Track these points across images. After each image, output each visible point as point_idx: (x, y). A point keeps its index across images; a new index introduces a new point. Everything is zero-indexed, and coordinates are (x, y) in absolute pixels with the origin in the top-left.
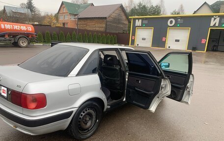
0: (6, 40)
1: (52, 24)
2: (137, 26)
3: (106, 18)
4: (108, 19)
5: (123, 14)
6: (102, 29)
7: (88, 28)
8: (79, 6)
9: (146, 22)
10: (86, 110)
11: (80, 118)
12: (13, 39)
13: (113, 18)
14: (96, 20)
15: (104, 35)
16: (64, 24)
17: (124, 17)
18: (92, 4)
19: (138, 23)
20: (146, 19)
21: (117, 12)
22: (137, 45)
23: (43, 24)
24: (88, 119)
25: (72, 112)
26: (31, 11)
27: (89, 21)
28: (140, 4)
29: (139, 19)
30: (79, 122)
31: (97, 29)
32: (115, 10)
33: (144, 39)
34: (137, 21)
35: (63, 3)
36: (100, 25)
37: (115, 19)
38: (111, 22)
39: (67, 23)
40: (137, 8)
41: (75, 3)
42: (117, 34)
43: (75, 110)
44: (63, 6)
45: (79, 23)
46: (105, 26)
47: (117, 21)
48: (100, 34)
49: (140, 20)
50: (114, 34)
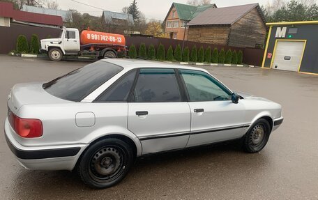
0: (90, 54)
1: (156, 34)
2: (278, 38)
3: (229, 25)
4: (233, 28)
5: (258, 19)
6: (222, 42)
7: (202, 40)
8: (194, 9)
9: (294, 31)
10: (105, 150)
11: (95, 159)
12: (98, 52)
13: (240, 25)
14: (215, 28)
15: (223, 49)
16: (172, 34)
17: (259, 24)
18: (215, 5)
19: (281, 33)
20: (295, 26)
21: (249, 16)
22: (274, 68)
23: (145, 34)
24: (108, 162)
25: (79, 149)
26: (134, 17)
27: (204, 30)
28: (293, 3)
29: (282, 26)
30: (93, 164)
31: (215, 41)
32: (246, 14)
33: (287, 58)
34: (279, 29)
35: (173, 6)
36: (221, 36)
37: (243, 26)
38: (237, 31)
39: (176, 33)
40: (287, 8)
41: (192, 4)
42: (243, 49)
43: (83, 147)
44: (174, 9)
45: (191, 32)
46: (227, 37)
47: (248, 29)
48: (216, 49)
49: (285, 29)
50: (238, 49)
